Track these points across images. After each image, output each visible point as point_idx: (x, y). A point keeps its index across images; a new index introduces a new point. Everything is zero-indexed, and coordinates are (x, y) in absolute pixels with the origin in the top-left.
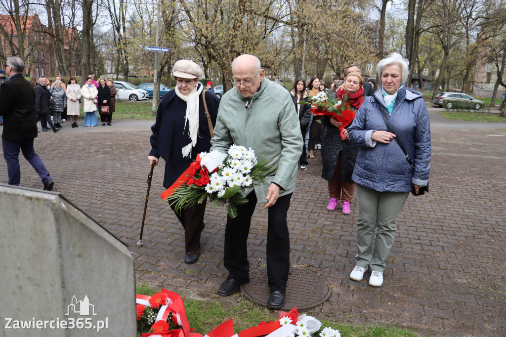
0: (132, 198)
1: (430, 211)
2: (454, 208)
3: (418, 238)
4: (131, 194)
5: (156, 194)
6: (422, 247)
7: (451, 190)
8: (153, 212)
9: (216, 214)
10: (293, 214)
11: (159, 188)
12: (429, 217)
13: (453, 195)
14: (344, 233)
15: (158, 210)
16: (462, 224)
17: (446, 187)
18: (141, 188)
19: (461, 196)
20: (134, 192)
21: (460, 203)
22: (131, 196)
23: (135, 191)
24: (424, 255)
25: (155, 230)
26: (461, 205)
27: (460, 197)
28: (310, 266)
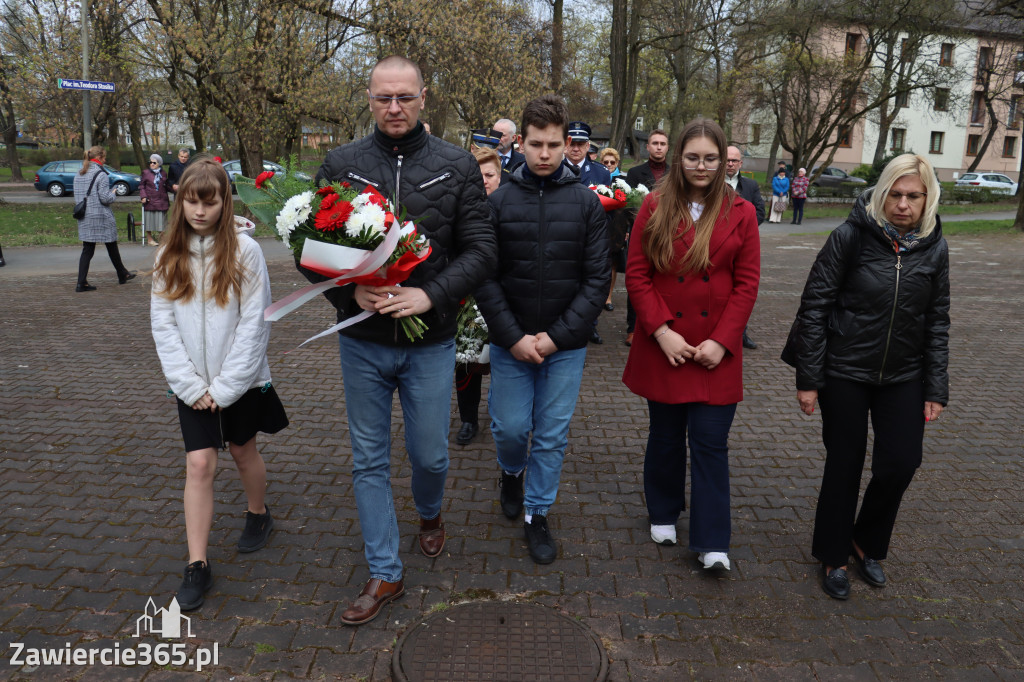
0: (73, 453)
1: (739, 426)
2: (782, 413)
3: (739, 494)
4: (69, 443)
5: (132, 437)
6: (755, 514)
7: (761, 372)
8: (134, 486)
9: (287, 478)
10: (461, 459)
11: (136, 419)
12: (741, 437)
13: (768, 384)
14: (585, 499)
15: (146, 479)
16: (810, 450)
17: (749, 366)
18: (92, 424)
19: (784, 385)
20: (75, 436)
21: (788, 399)
22: (71, 449)
23: (78, 432)
24: (766, 533)
25: (151, 539)
26: (792, 404)
27: (784, 388)
28: (539, 593)
